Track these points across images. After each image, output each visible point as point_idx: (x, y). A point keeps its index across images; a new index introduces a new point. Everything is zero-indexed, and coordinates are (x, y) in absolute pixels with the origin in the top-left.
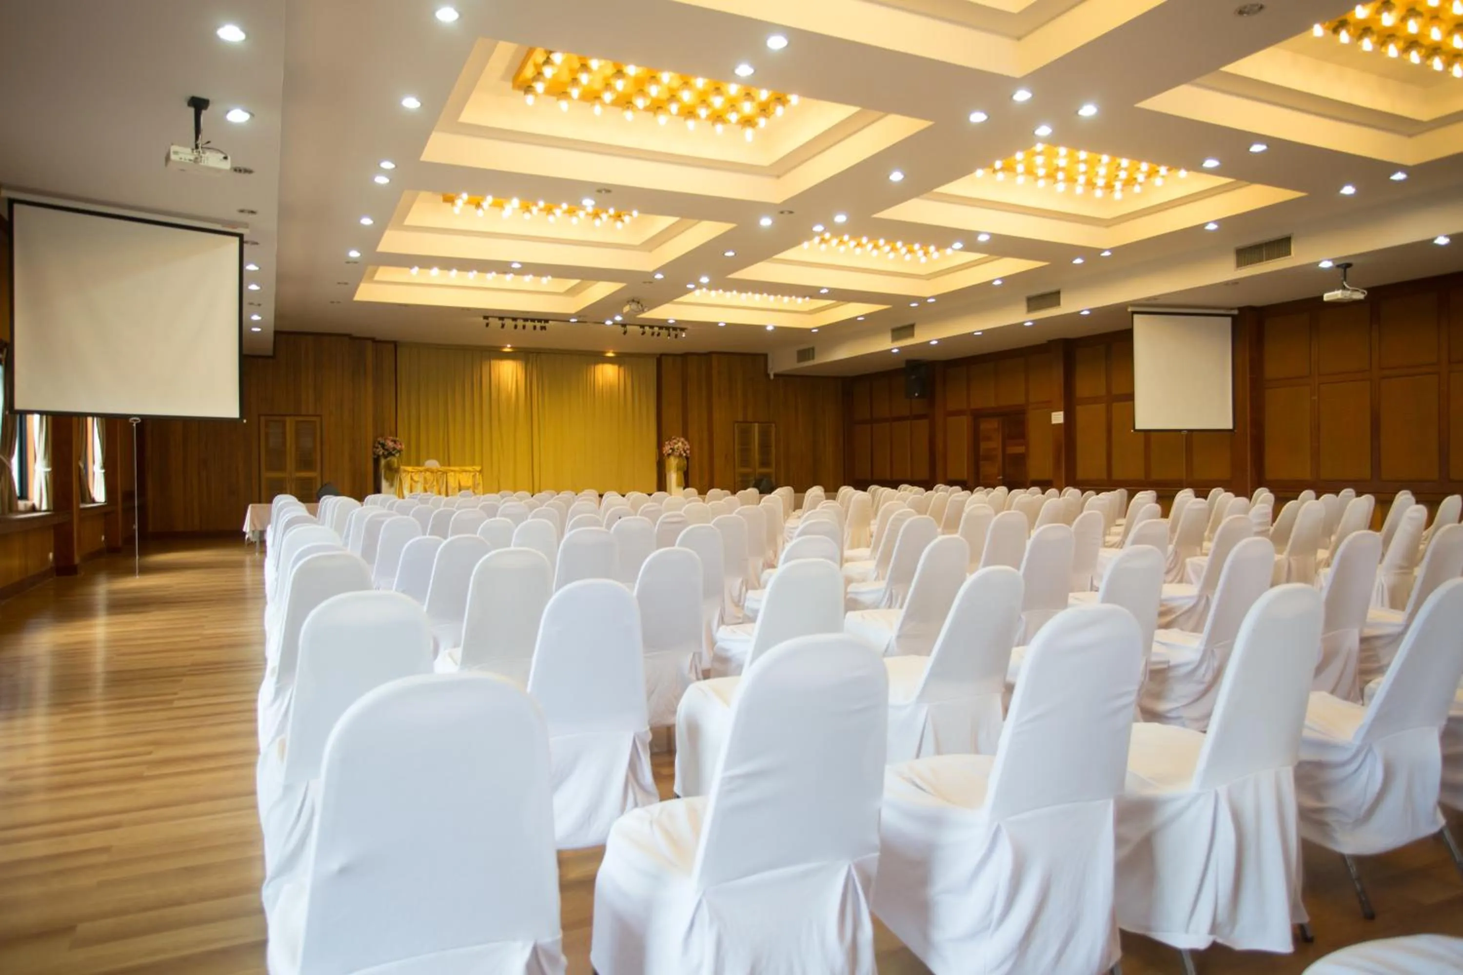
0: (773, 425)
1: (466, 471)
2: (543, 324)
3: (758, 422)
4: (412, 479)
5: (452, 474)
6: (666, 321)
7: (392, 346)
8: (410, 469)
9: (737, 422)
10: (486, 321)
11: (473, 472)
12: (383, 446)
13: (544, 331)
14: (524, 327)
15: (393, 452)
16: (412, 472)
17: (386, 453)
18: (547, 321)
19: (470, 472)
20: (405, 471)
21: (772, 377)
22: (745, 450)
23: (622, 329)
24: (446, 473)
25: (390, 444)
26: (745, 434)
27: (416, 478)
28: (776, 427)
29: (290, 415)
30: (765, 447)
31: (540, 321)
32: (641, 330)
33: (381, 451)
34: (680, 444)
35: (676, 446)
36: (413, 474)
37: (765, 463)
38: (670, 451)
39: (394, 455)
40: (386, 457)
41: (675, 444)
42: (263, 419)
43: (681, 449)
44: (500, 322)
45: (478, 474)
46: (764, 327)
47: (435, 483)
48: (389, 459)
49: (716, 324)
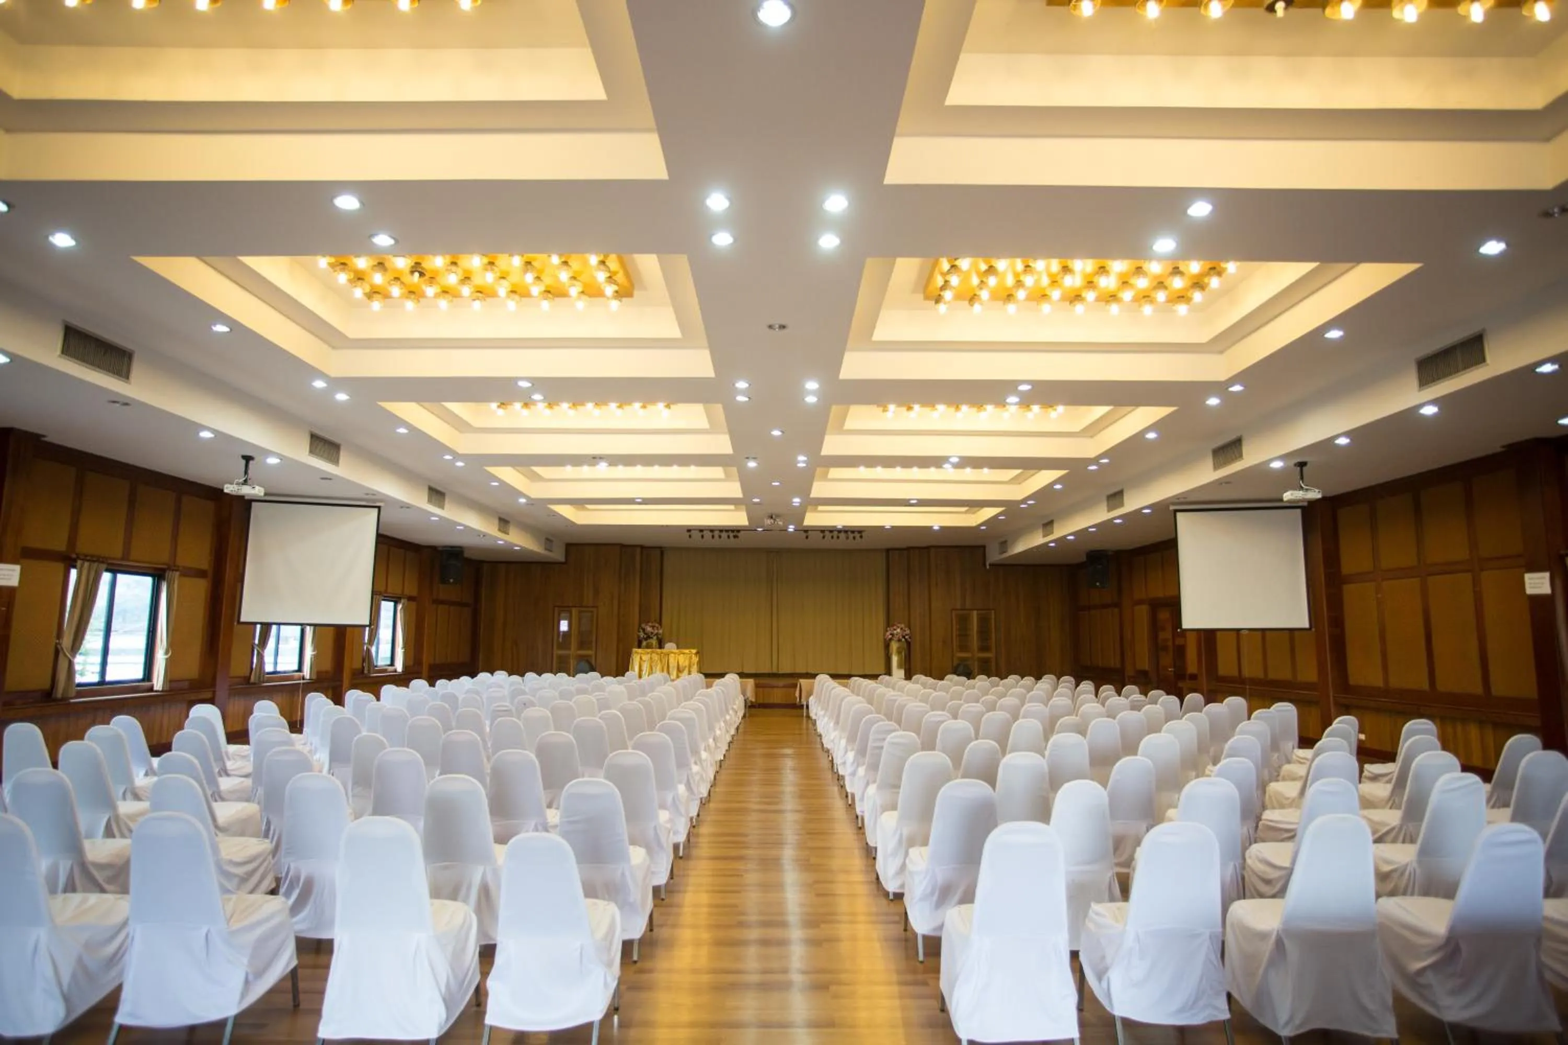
0: (993, 611)
1: (684, 654)
2: (735, 533)
3: (977, 610)
4: (641, 658)
5: (672, 655)
6: (835, 527)
7: (658, 552)
8: (640, 650)
9: (957, 610)
10: (701, 533)
11: (689, 654)
12: (644, 630)
13: (736, 539)
14: (720, 537)
15: (651, 636)
16: (641, 653)
17: (645, 636)
18: (738, 531)
19: (687, 654)
20: (636, 652)
21: (988, 567)
22: (964, 634)
23: (804, 535)
24: (668, 655)
25: (649, 629)
26: (964, 620)
27: (644, 658)
28: (995, 613)
29: (575, 607)
30: (984, 633)
31: (733, 531)
32: (822, 535)
33: (642, 635)
34: (899, 630)
35: (895, 632)
36: (642, 655)
37: (984, 648)
38: (890, 636)
39: (652, 638)
40: (646, 639)
41: (895, 630)
42: (556, 608)
43: (900, 635)
44: (700, 534)
45: (693, 656)
46: (931, 527)
47: (659, 661)
48: (649, 641)
49: (883, 527)
